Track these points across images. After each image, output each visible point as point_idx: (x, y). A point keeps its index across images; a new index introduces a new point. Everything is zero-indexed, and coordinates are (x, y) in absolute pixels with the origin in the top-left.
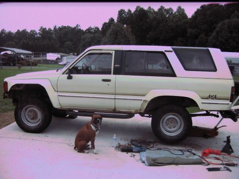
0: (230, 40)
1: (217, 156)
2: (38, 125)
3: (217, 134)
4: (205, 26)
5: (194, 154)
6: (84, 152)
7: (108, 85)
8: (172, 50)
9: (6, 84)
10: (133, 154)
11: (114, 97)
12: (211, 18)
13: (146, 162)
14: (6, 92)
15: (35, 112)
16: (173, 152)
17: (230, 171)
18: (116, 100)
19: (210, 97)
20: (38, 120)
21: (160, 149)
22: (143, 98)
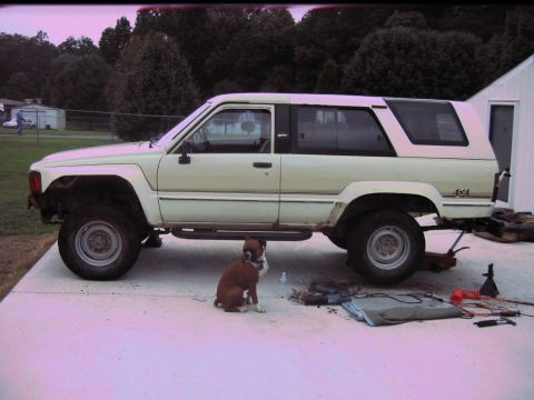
0: (389, 72)
1: (477, 302)
2: (115, 263)
3: (453, 262)
4: (334, 40)
5: (441, 300)
6: (238, 311)
7: (267, 174)
8: (385, 104)
9: (36, 176)
10: (332, 307)
11: (277, 199)
12: (346, 24)
13: (367, 319)
14: (36, 194)
15: (105, 236)
16: (400, 298)
17: (514, 324)
18: (282, 205)
19: (458, 194)
20: (111, 252)
21: (372, 296)
22: (335, 199)
